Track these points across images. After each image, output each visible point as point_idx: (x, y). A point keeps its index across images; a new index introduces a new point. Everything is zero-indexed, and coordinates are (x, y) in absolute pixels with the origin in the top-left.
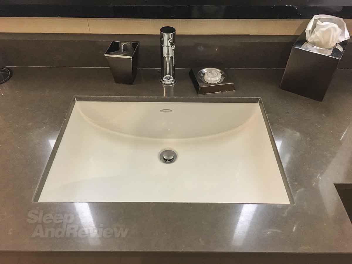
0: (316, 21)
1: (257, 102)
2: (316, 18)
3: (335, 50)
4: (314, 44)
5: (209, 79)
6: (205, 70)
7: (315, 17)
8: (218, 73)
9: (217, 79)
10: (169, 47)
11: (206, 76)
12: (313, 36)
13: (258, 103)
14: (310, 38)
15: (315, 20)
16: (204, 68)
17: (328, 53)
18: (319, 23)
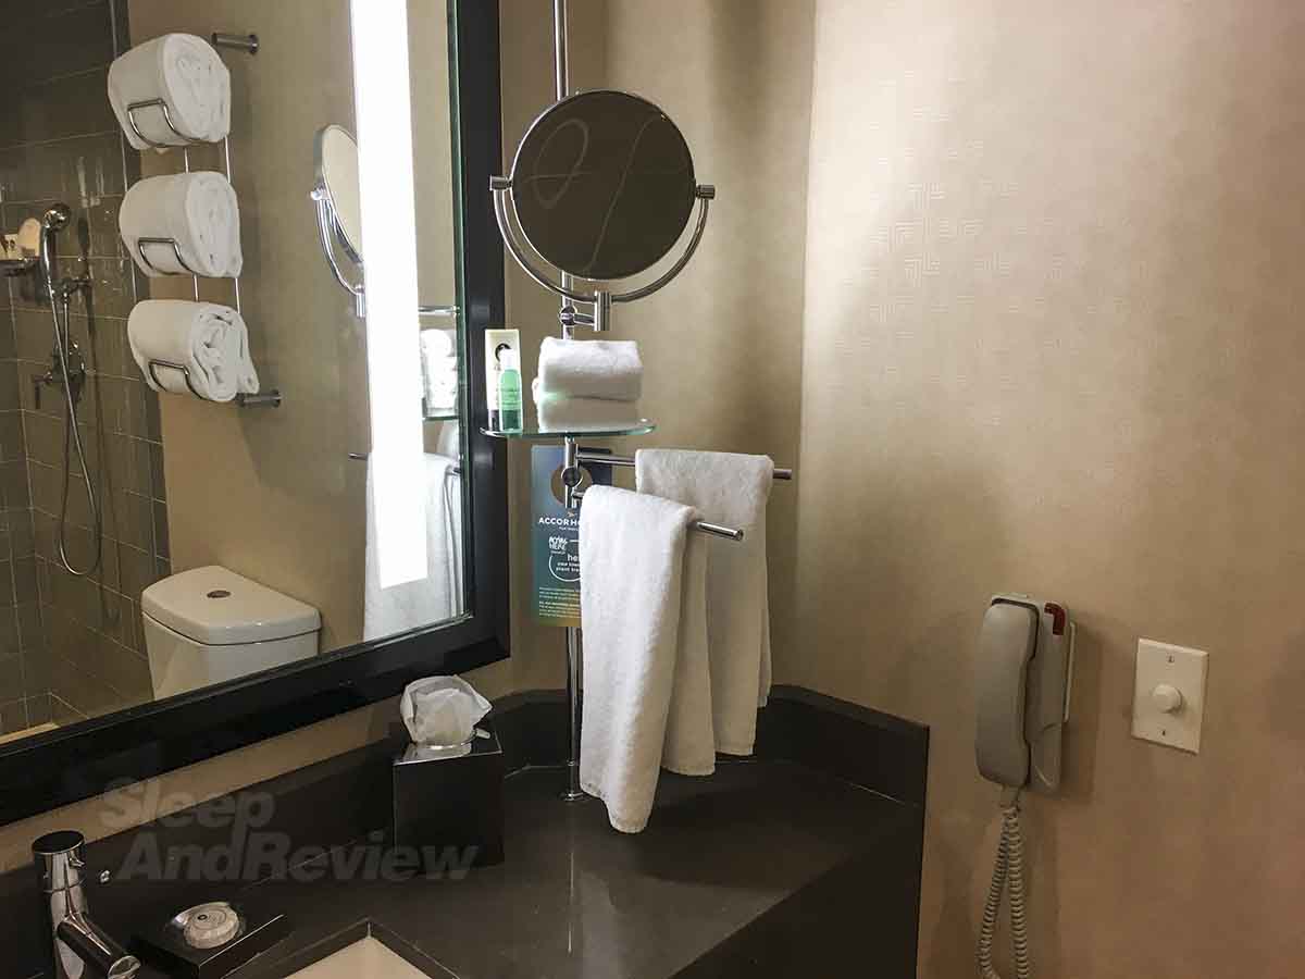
0: (413, 694)
1: (364, 936)
2: (412, 690)
3: (476, 741)
4: (430, 743)
5: (208, 935)
6: (180, 919)
7: (409, 689)
8: (226, 910)
9: (232, 924)
10: (72, 890)
11: (193, 933)
12: (421, 729)
13: (369, 937)
14: (417, 733)
15: (411, 694)
16: (176, 915)
17: (466, 750)
18: (420, 697)
